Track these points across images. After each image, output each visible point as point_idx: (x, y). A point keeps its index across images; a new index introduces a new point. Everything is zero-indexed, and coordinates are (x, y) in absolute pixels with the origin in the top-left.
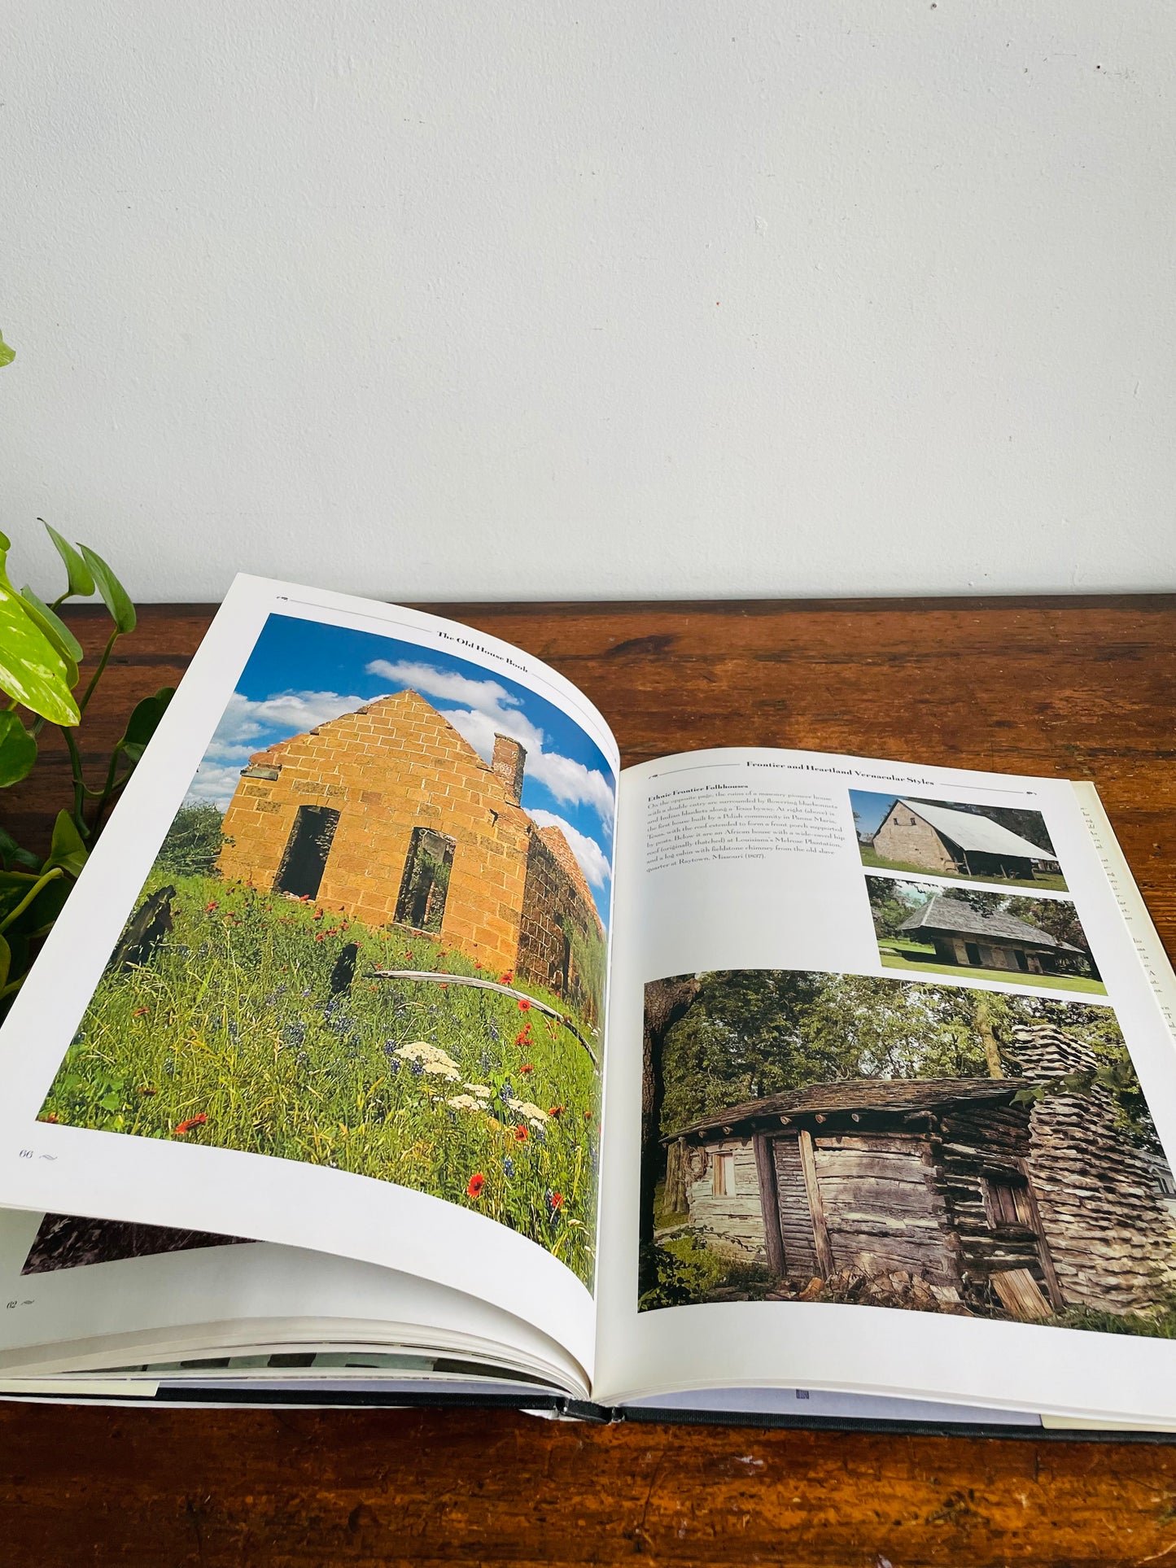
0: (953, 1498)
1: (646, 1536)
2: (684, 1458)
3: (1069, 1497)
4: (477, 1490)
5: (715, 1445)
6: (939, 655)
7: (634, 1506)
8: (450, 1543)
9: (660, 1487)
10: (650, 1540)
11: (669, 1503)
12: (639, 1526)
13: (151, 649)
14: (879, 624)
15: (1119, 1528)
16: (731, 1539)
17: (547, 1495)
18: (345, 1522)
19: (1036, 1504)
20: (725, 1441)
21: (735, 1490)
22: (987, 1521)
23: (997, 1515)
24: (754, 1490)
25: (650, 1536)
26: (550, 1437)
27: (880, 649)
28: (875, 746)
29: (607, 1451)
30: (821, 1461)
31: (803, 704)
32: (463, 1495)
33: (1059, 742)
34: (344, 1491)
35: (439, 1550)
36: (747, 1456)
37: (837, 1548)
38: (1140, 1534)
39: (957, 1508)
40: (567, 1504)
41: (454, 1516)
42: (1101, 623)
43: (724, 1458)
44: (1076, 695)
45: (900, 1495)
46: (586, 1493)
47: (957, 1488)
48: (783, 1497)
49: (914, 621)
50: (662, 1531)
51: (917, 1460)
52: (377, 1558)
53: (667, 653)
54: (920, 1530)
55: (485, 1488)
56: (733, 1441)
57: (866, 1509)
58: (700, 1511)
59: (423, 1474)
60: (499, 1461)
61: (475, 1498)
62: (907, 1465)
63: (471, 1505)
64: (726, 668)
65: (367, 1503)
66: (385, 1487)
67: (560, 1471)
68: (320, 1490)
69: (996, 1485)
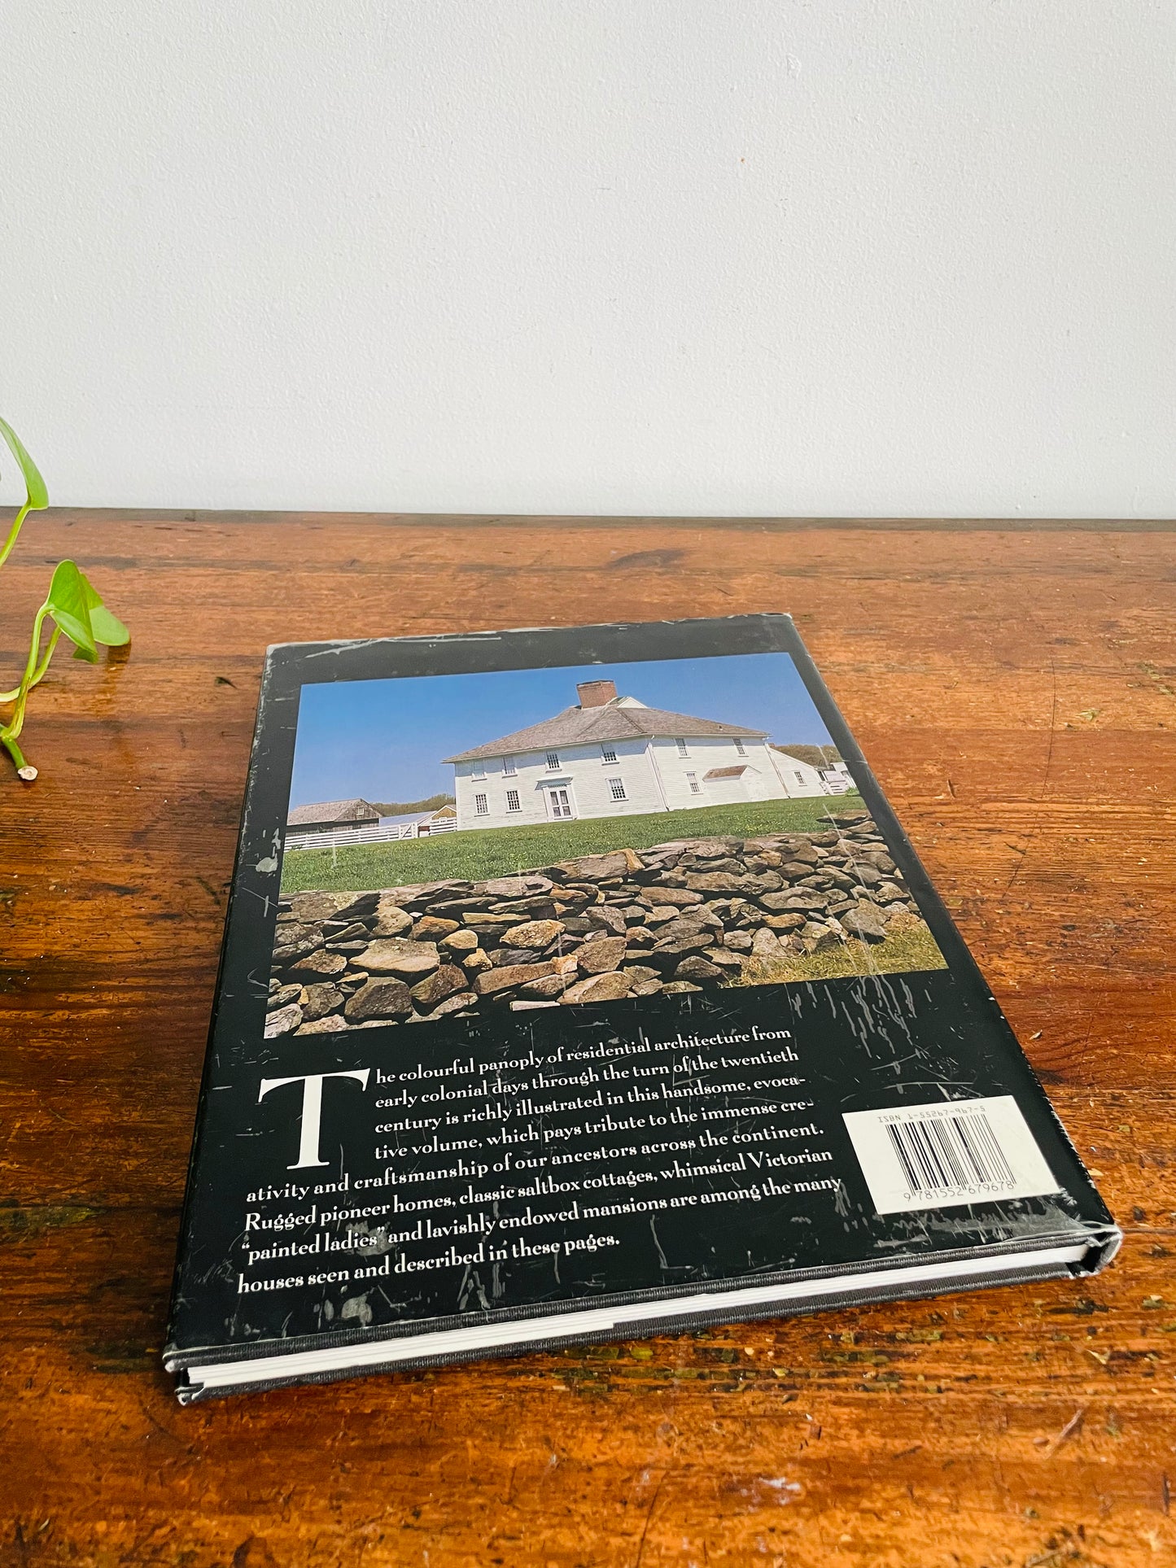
0: (1058, 1536)
2: (694, 1480)
4: (411, 1520)
5: (735, 1463)
6: (985, 573)
7: (624, 1545)
9: (661, 1518)
11: (672, 1540)
13: (86, 551)
14: (916, 542)
17: (506, 1528)
18: (229, 1558)
19: (1169, 1546)
20: (749, 1458)
21: (763, 1524)
23: (1119, 1559)
24: (786, 1525)
26: (514, 1450)
27: (917, 566)
28: (918, 661)
29: (590, 1469)
30: (877, 1486)
31: (833, 618)
32: (391, 1525)
33: (1129, 661)
34: (231, 1518)
36: (777, 1478)
39: (1064, 1549)
40: (533, 1540)
41: (378, 1554)
42: (1167, 546)
43: (747, 1481)
44: (1145, 614)
45: (986, 1532)
46: (560, 1525)
47: (1061, 1523)
48: (828, 1534)
51: (1006, 1486)
53: (677, 566)
55: (423, 1517)
56: (759, 1458)
57: (940, 1551)
58: (715, 1551)
59: (340, 1496)
60: (443, 1481)
61: (408, 1531)
62: (994, 1492)
63: (402, 1540)
64: (744, 582)
65: (260, 1534)
66: (286, 1513)
67: (525, 1495)
68: (198, 1515)
69: (1114, 1519)
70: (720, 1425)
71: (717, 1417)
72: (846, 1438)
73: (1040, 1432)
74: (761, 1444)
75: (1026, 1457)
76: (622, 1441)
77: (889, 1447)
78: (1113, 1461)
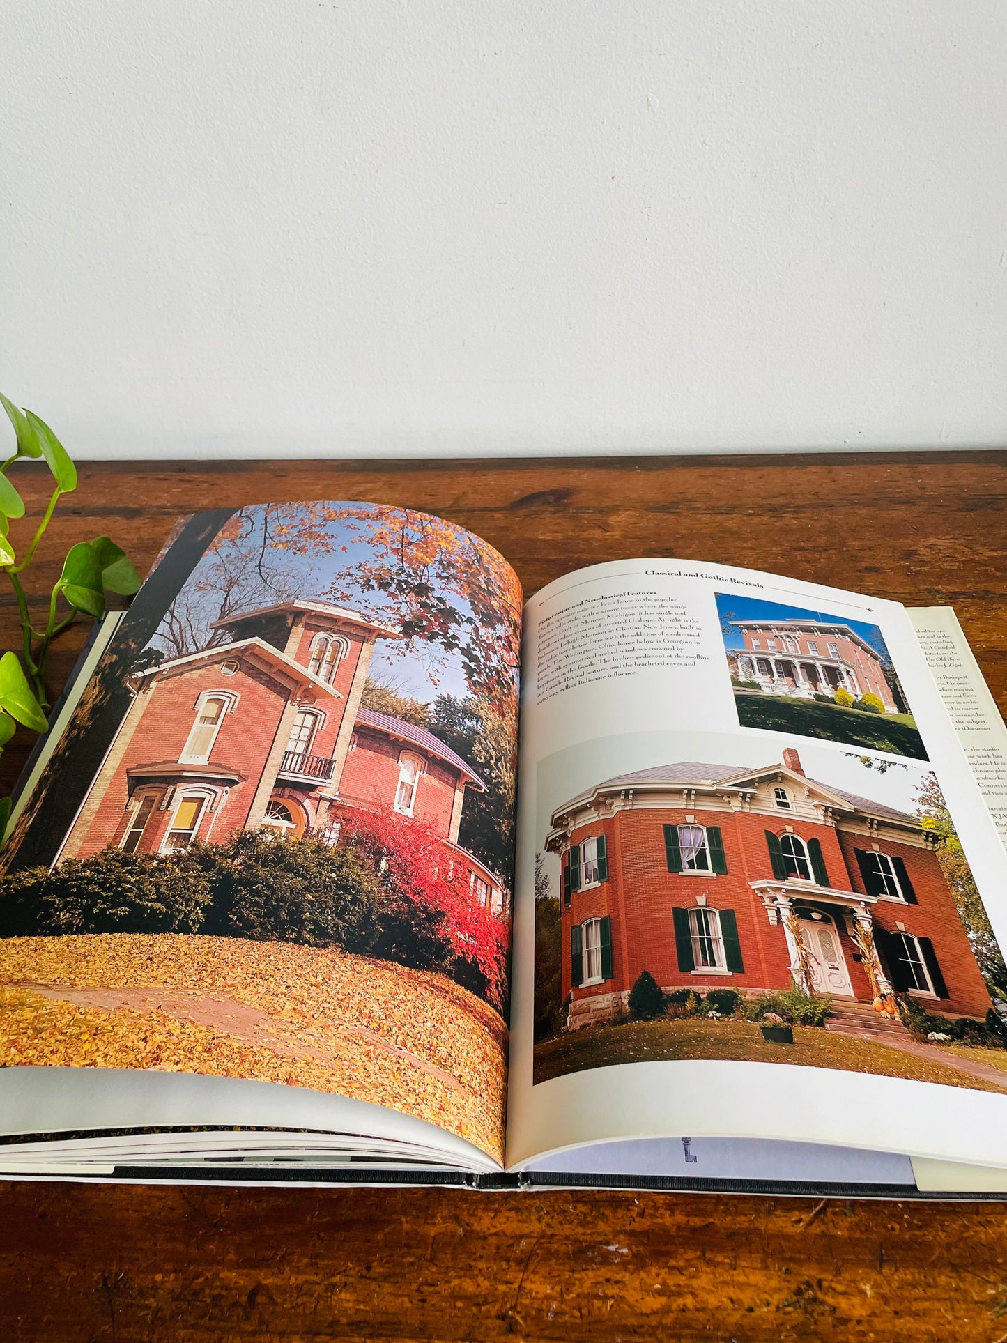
0: (803, 1287)
1: (518, 1318)
2: (556, 1246)
3: (909, 1288)
4: (365, 1273)
5: (584, 1234)
6: (813, 507)
7: (508, 1290)
8: (338, 1321)
9: (533, 1272)
10: (521, 1321)
11: (539, 1287)
12: (513, 1308)
13: (102, 502)
14: (760, 478)
15: (956, 1317)
16: (596, 1322)
17: (429, 1278)
18: (244, 1299)
19: (880, 1294)
20: (594, 1230)
21: (601, 1276)
22: (834, 1310)
23: (843, 1303)
24: (618, 1277)
25: (522, 1318)
26: (434, 1224)
27: (759, 501)
29: (485, 1238)
30: (681, 1251)
31: (689, 551)
32: (352, 1276)
33: (922, 587)
34: (245, 1271)
35: (328, 1327)
36: (613, 1244)
37: (694, 1331)
38: (976, 1324)
39: (806, 1296)
40: (447, 1287)
41: (343, 1296)
42: (966, 476)
43: (592, 1246)
44: (940, 542)
45: (753, 1283)
46: (465, 1276)
47: (806, 1278)
48: (645, 1284)
49: (793, 475)
50: (533, 1313)
51: (770, 1251)
52: (272, 1333)
53: (566, 505)
54: (771, 1316)
55: (373, 1270)
56: (601, 1230)
57: (721, 1296)
58: (568, 1295)
59: (318, 1256)
60: (386, 1246)
61: (363, 1280)
62: (761, 1255)
63: (359, 1286)
64: (619, 519)
65: (265, 1282)
66: (281, 1268)
67: (441, 1256)
68: (223, 1269)
69: (843, 1275)
70: (575, 1208)
71: (574, 1202)
72: (662, 1217)
73: (797, 1213)
74: (603, 1221)
75: (785, 1231)
76: (507, 1218)
77: (691, 1223)
78: (846, 1234)
